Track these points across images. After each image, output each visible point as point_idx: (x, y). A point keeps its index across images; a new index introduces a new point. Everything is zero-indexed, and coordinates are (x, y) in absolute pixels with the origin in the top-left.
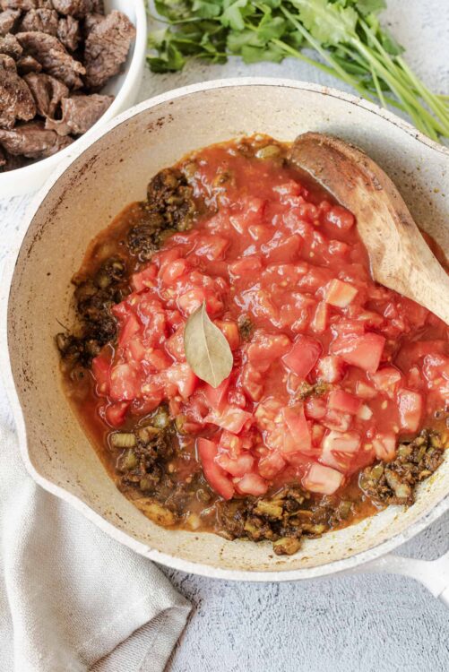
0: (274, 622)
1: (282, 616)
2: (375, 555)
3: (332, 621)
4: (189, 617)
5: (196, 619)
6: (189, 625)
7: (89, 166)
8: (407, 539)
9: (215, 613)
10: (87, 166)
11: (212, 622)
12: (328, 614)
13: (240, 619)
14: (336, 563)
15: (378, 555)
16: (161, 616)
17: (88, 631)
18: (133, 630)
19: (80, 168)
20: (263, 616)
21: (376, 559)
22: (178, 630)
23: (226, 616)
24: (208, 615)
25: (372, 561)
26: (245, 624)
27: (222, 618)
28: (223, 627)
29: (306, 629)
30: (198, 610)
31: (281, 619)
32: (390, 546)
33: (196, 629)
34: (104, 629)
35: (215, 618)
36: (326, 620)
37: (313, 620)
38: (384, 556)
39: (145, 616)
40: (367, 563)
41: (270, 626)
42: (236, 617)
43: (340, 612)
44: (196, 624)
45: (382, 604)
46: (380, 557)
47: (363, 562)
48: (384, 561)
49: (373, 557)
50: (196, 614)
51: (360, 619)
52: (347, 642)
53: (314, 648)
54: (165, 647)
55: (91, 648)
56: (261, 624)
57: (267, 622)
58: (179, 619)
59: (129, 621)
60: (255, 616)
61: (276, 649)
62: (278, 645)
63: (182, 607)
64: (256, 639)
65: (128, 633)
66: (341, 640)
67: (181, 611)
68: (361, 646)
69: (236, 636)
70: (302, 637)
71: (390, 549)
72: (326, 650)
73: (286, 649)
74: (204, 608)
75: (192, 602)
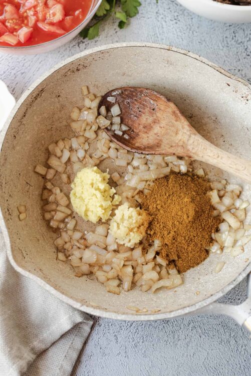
0: (140, 328)
1: (144, 325)
3: (171, 327)
4: (92, 328)
5: (97, 328)
6: (93, 331)
7: (40, 94)
8: (224, 294)
9: (107, 324)
10: (38, 94)
11: (105, 329)
12: (169, 323)
13: (121, 327)
14: (185, 309)
15: (208, 303)
16: (76, 327)
17: (37, 336)
18: (61, 334)
19: (35, 96)
20: (133, 325)
21: (207, 306)
22: (86, 335)
23: (113, 326)
24: (103, 325)
25: (205, 307)
26: (123, 329)
27: (111, 327)
28: (111, 332)
29: (157, 332)
30: (98, 323)
31: (143, 326)
32: (215, 298)
33: (97, 333)
34: (45, 335)
35: (107, 327)
36: (168, 326)
37: (161, 327)
38: (211, 304)
39: (67, 326)
41: (138, 331)
42: (118, 326)
43: (176, 322)
44: (97, 330)
45: (199, 317)
46: (209, 305)
47: (199, 307)
48: (211, 307)
49: (205, 304)
50: (97, 325)
51: (187, 325)
52: (180, 338)
53: (161, 341)
54: (78, 344)
55: (38, 345)
56: (133, 329)
57: (136, 328)
58: (86, 329)
59: (59, 330)
60: (129, 325)
61: (141, 343)
62: (142, 341)
63: (88, 322)
64: (130, 338)
65: (58, 336)
66: (176, 337)
67: (87, 324)
68: (188, 340)
69: (119, 337)
70: (155, 336)
71: (215, 300)
72: (168, 343)
73: (146, 343)
74: (101, 322)
75: (93, 319)
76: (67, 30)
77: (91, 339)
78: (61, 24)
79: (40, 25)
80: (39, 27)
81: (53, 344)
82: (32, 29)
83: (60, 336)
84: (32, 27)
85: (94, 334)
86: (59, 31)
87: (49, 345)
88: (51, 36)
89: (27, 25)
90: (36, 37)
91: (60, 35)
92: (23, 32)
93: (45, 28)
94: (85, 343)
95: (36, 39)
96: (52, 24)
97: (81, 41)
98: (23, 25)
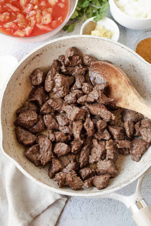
0: (95, 203)
2: (109, 192)
3: (113, 203)
4: (66, 202)
5: (69, 202)
6: (67, 205)
9: (75, 200)
10: (35, 57)
11: (74, 203)
13: (83, 202)
15: (110, 192)
16: (57, 202)
17: (33, 207)
18: (48, 206)
19: (32, 58)
20: (91, 201)
22: (63, 207)
23: (79, 201)
24: (73, 201)
26: (85, 204)
27: (77, 202)
28: (78, 205)
29: (105, 205)
31: (97, 202)
34: (38, 206)
35: (75, 202)
36: (111, 202)
37: (107, 202)
39: (51, 201)
40: (106, 194)
41: (93, 204)
44: (69, 204)
46: (111, 193)
50: (69, 201)
52: (119, 209)
53: (108, 211)
54: (58, 212)
55: (34, 212)
56: (90, 204)
57: (92, 203)
58: (63, 203)
59: (47, 203)
60: (88, 201)
61: (95, 212)
62: (96, 210)
63: (64, 199)
64: (89, 209)
65: (46, 207)
66: (116, 209)
67: (63, 200)
68: (123, 210)
69: (82, 208)
70: (104, 208)
71: (114, 191)
72: (111, 212)
73: (98, 212)
74: (71, 199)
75: (67, 197)
76: (53, 28)
77: (65, 209)
78: (50, 25)
79: (38, 25)
80: (37, 27)
81: (43, 211)
82: (33, 28)
83: (47, 207)
84: (33, 27)
85: (67, 206)
86: (49, 29)
87: (41, 212)
88: (44, 32)
89: (30, 26)
90: (35, 32)
91: (49, 31)
92: (28, 30)
93: (41, 27)
94: (62, 211)
95: (35, 34)
96: (45, 25)
97: (61, 35)
98: (28, 25)
